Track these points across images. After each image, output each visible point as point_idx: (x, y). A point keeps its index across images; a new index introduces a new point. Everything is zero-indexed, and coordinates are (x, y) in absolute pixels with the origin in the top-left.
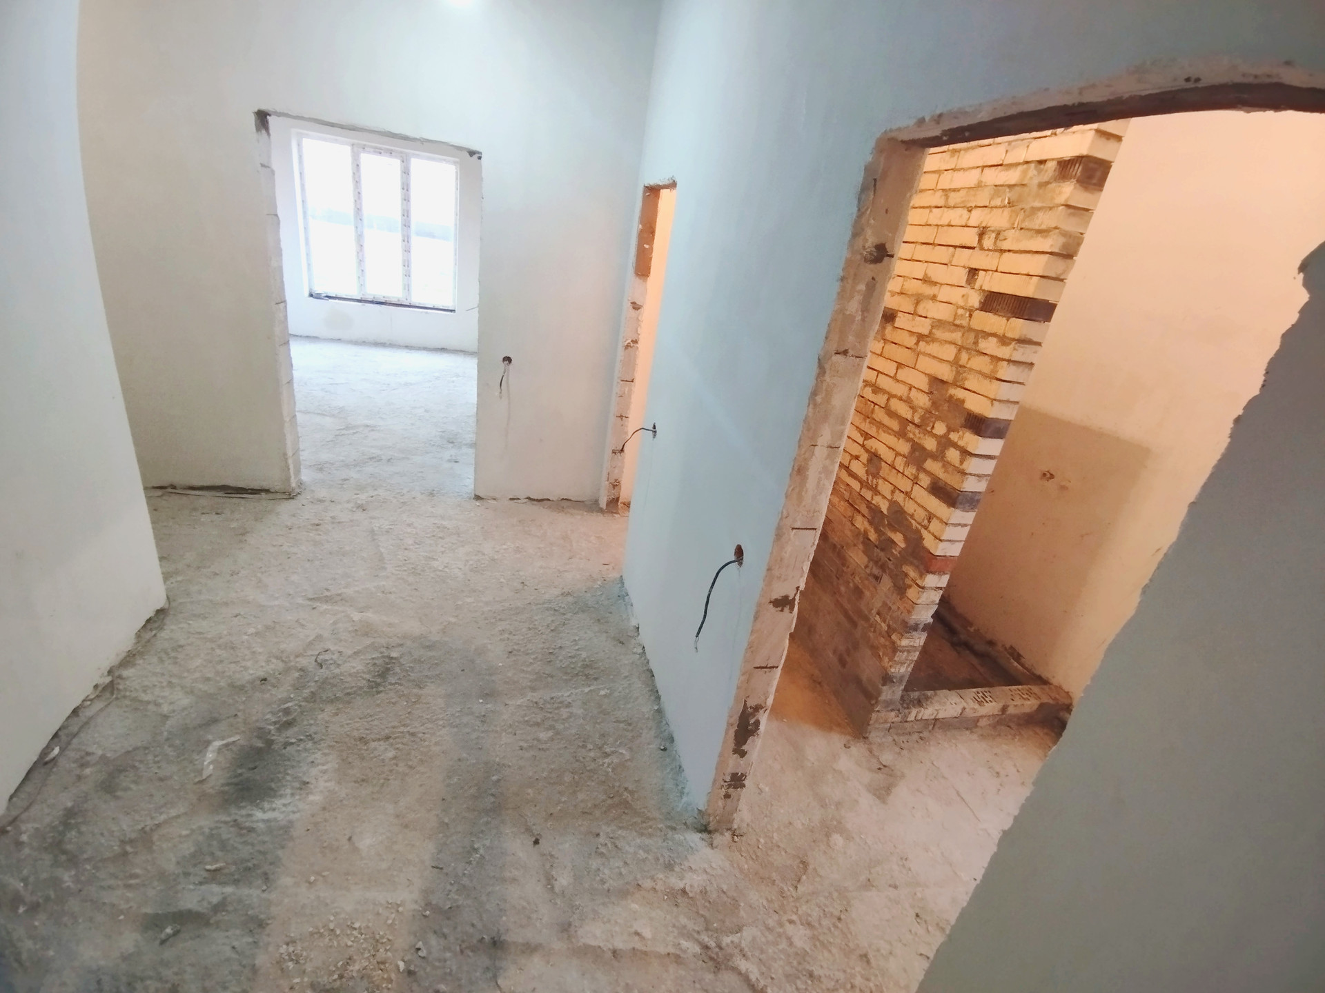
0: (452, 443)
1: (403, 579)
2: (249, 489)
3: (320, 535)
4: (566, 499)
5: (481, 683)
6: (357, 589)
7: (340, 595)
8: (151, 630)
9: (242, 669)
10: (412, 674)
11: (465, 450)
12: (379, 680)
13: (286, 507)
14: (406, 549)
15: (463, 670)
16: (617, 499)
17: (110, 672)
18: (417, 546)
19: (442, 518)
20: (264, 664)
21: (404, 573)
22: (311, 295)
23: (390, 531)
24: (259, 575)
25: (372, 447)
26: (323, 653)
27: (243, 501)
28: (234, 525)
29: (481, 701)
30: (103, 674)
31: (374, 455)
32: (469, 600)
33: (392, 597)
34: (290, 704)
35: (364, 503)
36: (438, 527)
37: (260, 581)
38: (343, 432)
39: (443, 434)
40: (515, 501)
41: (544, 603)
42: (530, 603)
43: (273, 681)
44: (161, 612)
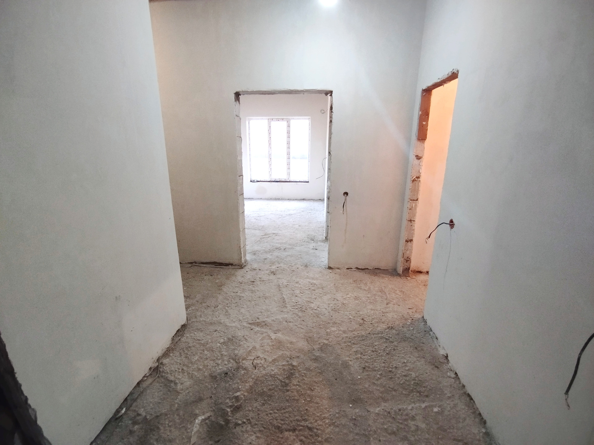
0: (313, 240)
1: (296, 314)
2: (224, 264)
3: (254, 287)
4: (378, 269)
5: (349, 391)
6: (273, 319)
7: (264, 322)
8: (179, 336)
9: (216, 365)
10: (306, 379)
11: (319, 243)
12: (287, 381)
13: (240, 272)
14: (296, 296)
15: (336, 379)
16: (409, 268)
17: (158, 360)
18: (302, 295)
19: (313, 279)
20: (226, 363)
21: (297, 310)
22: (251, 181)
23: (288, 286)
24: (227, 308)
25: (277, 243)
26: (257, 359)
27: (221, 269)
28: (217, 281)
29: (351, 405)
30: (154, 361)
31: (277, 247)
32: (333, 329)
33: (291, 324)
34: (238, 394)
35: (274, 270)
36: (312, 284)
37: (227, 311)
38: (264, 237)
39: (308, 236)
40: (350, 270)
41: (378, 334)
42: (369, 333)
43: (231, 375)
44: (184, 326)
